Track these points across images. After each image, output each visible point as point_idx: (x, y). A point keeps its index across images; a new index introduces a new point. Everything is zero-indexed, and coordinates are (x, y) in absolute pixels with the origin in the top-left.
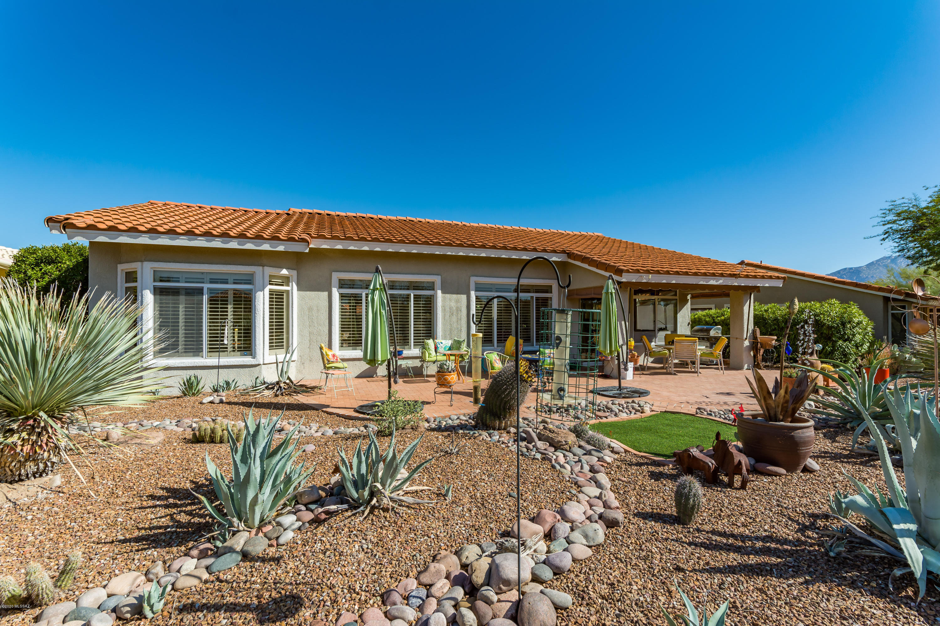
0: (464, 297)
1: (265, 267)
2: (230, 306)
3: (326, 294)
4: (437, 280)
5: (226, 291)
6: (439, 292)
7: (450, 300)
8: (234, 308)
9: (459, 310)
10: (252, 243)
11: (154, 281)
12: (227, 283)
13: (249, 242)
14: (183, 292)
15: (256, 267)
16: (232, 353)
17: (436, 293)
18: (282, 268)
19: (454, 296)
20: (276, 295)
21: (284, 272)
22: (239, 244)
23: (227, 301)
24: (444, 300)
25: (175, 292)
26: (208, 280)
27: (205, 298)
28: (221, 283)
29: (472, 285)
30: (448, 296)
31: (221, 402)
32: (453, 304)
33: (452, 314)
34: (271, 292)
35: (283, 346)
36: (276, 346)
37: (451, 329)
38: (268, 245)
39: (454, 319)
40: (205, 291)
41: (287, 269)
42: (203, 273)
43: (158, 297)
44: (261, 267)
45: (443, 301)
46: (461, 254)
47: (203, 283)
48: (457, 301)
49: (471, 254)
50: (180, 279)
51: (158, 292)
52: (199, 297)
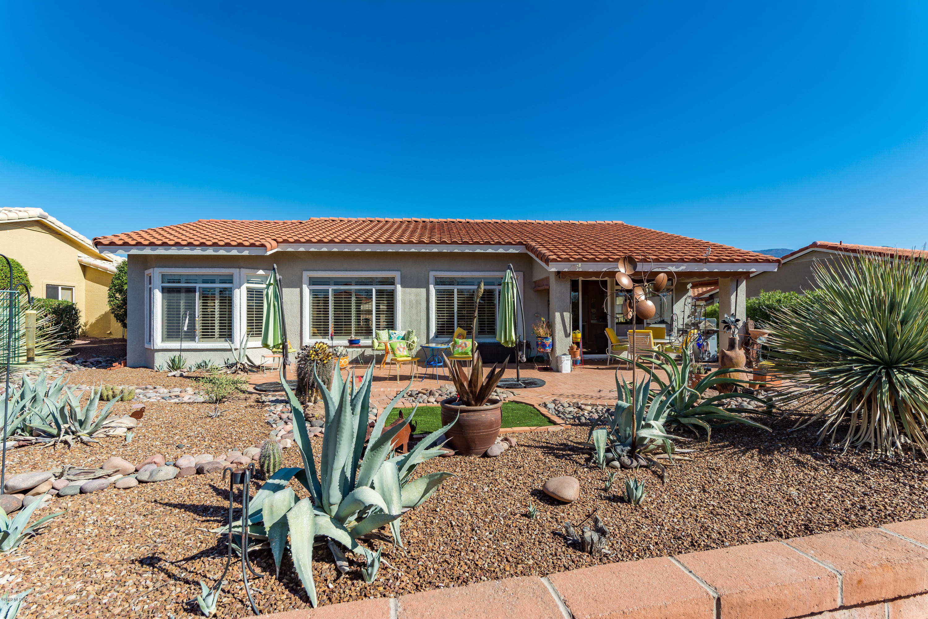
0: (424, 291)
1: (242, 269)
2: (216, 301)
3: (298, 289)
4: (397, 275)
5: (214, 288)
6: (399, 287)
7: (410, 294)
8: (220, 303)
9: (418, 303)
10: (224, 250)
11: (162, 282)
12: (214, 283)
13: (221, 249)
14: (184, 290)
15: (234, 269)
16: (218, 339)
17: (396, 288)
18: (259, 269)
19: (414, 290)
20: (256, 292)
21: (261, 272)
22: (214, 251)
23: (215, 297)
24: (404, 294)
25: (178, 290)
26: (201, 281)
27: (197, 294)
28: (212, 283)
29: (432, 279)
30: (408, 290)
31: (181, 376)
32: (413, 298)
33: (412, 307)
34: (249, 290)
35: (261, 334)
36: (256, 334)
37: (411, 321)
38: (236, 251)
39: (414, 311)
40: (197, 290)
41: (263, 269)
42: (196, 275)
43: (166, 294)
44: (238, 269)
45: (402, 295)
46: (413, 250)
47: (196, 283)
48: (417, 295)
49: (423, 250)
50: (181, 281)
51: (164, 290)
52: (193, 294)
